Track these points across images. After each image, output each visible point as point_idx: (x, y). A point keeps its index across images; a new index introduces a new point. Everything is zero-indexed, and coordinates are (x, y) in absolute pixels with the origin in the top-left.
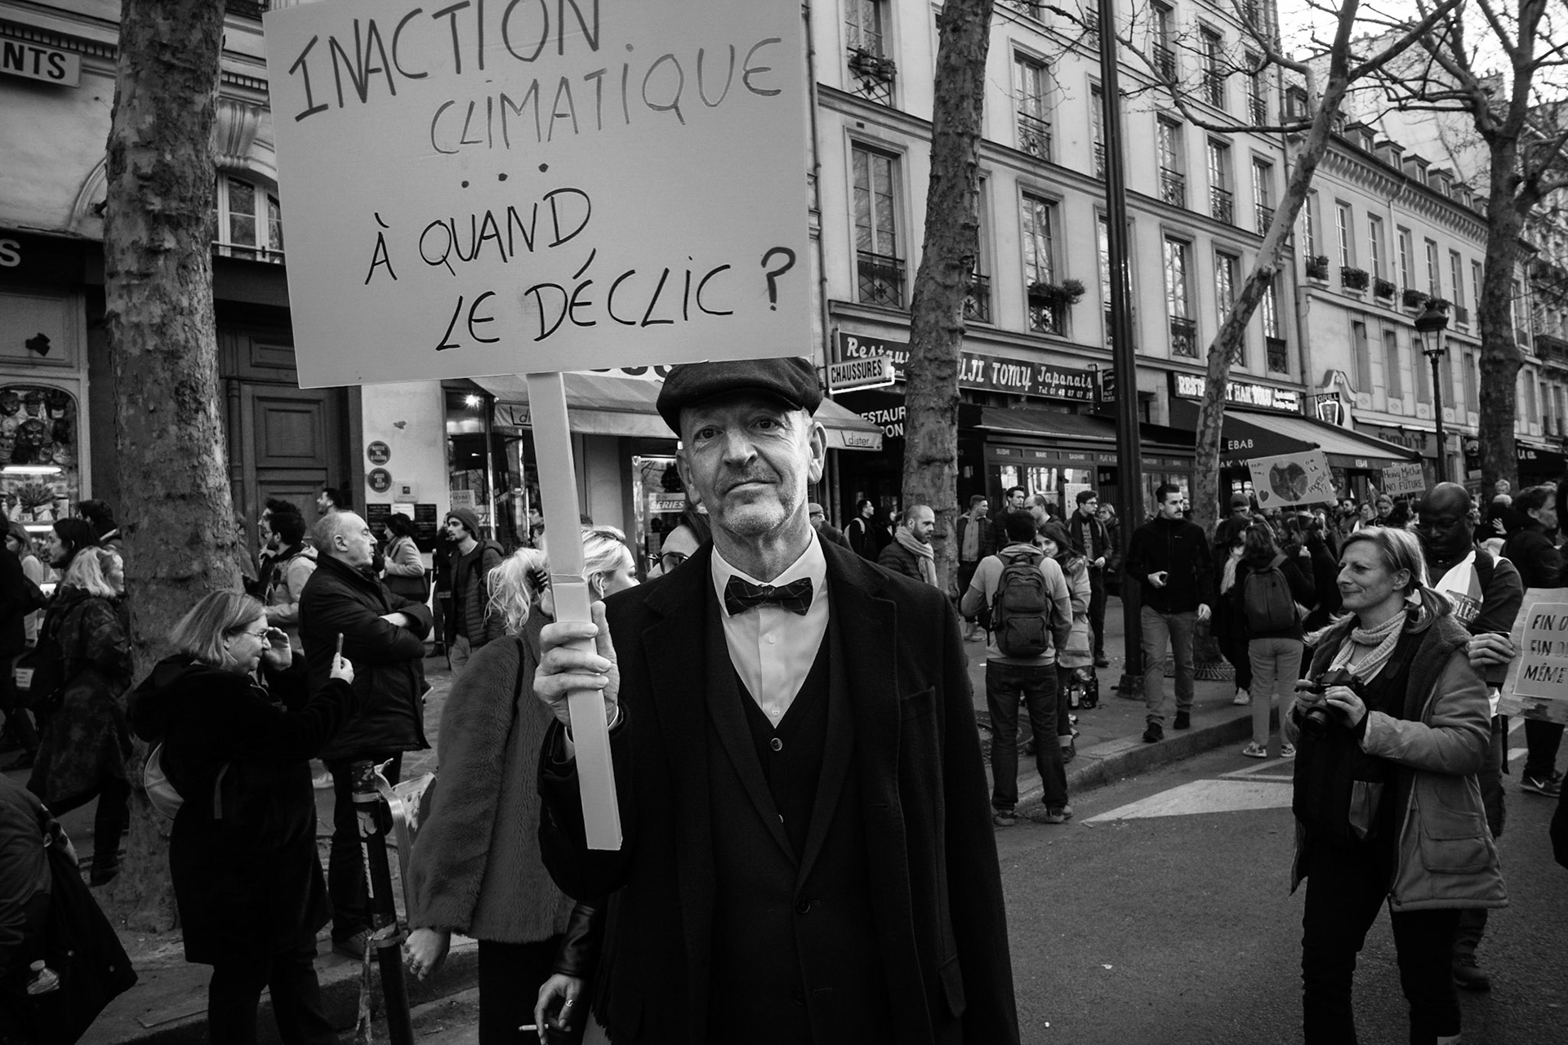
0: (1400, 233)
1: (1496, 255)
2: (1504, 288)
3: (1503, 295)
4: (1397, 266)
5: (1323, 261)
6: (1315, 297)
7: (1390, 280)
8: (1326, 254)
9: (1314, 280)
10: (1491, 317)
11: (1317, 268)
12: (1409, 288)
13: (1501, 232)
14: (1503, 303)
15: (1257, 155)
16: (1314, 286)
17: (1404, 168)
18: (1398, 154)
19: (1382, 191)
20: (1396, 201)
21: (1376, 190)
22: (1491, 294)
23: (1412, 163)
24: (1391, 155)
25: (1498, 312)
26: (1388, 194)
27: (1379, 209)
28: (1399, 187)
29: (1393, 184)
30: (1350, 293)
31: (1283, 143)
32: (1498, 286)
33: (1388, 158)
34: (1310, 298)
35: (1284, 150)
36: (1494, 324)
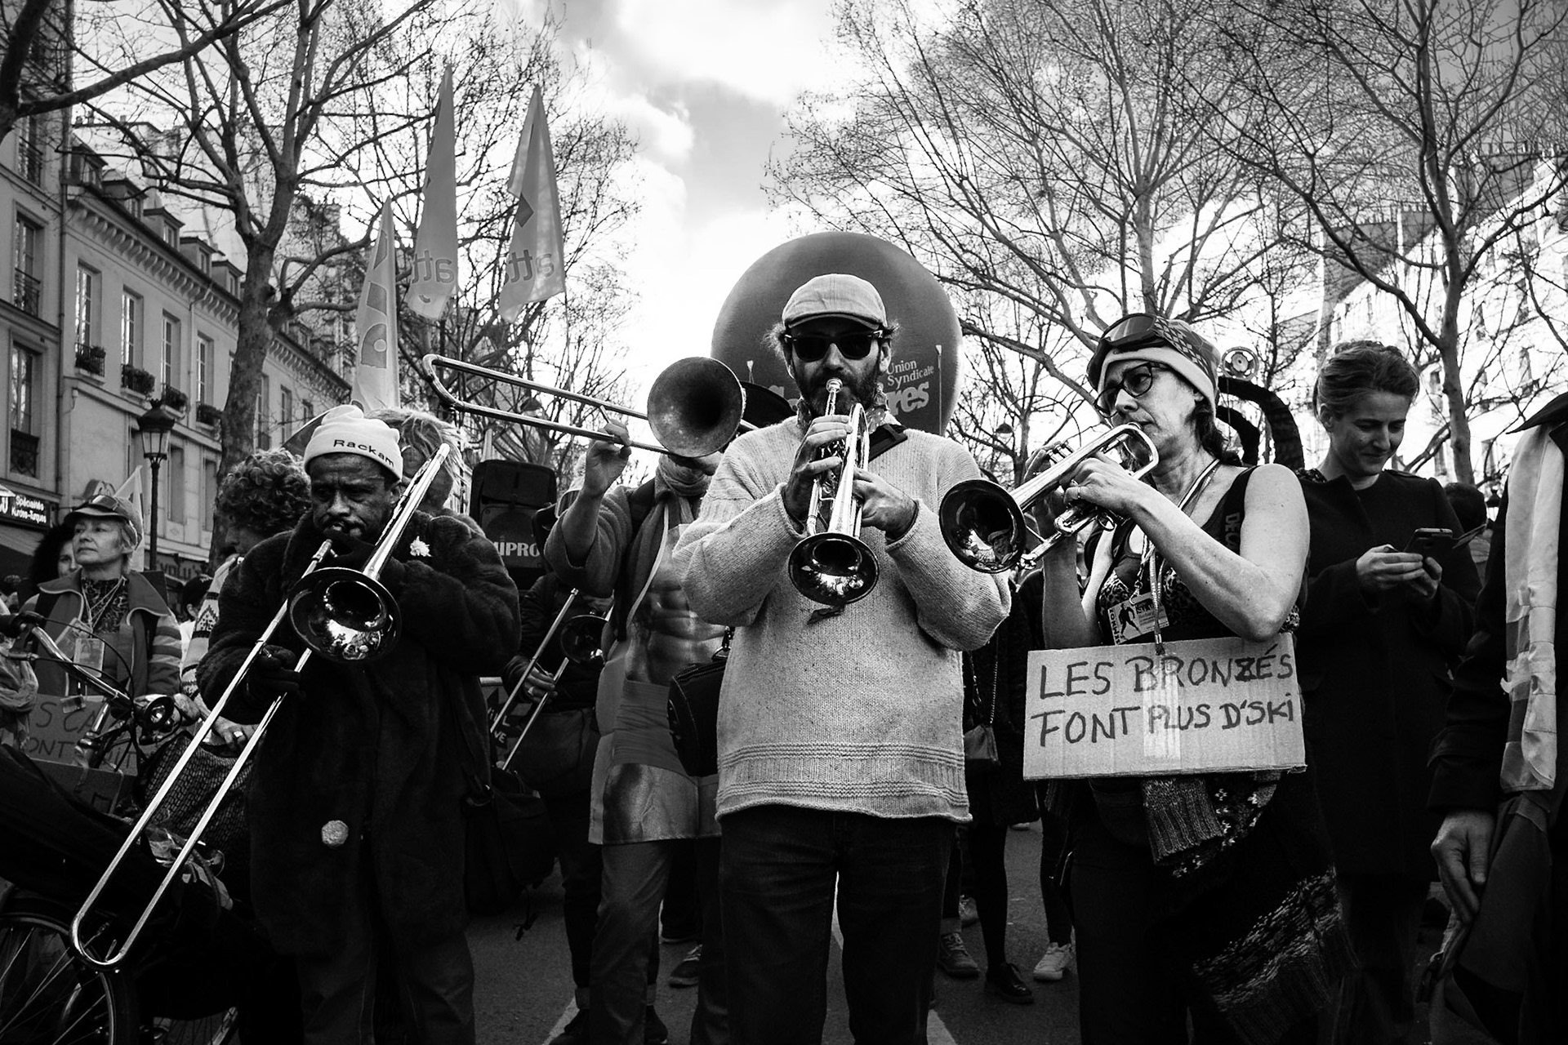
0: (201, 341)
1: (242, 365)
2: (249, 400)
3: (245, 408)
4: (192, 375)
5: (98, 353)
6: (81, 392)
7: (183, 390)
8: (104, 345)
9: (84, 372)
10: (232, 429)
11: (90, 360)
12: (206, 403)
13: (251, 341)
14: (245, 416)
15: (22, 210)
16: (82, 379)
17: (213, 273)
18: (208, 256)
19: (184, 289)
20: (199, 305)
21: (176, 288)
22: (234, 405)
23: (223, 269)
24: (199, 254)
25: (239, 425)
26: (190, 295)
27: (179, 310)
28: (203, 291)
29: (196, 285)
30: (130, 396)
31: (61, 207)
32: (242, 397)
33: (195, 257)
34: (76, 393)
35: (61, 215)
36: (235, 437)
